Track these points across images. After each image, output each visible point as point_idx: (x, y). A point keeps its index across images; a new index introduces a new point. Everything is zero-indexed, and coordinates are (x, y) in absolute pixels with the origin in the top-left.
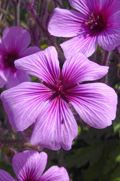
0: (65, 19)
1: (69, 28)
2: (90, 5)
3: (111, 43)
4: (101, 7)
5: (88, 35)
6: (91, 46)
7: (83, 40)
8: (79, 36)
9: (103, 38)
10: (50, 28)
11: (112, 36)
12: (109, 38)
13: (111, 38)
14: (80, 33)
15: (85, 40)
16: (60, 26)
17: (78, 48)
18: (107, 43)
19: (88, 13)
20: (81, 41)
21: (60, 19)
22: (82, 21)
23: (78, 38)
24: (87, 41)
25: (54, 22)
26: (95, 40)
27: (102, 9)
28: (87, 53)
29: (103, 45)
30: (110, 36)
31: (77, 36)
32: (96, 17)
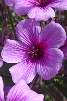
0: (13, 48)
1: (16, 54)
2: (32, 39)
3: (47, 75)
4: (39, 41)
5: (30, 61)
6: (32, 72)
7: (26, 65)
8: (23, 62)
9: (41, 67)
10: (3, 54)
11: (48, 68)
12: (45, 69)
13: (47, 70)
14: (24, 59)
15: (27, 65)
16: (10, 53)
17: (22, 72)
18: (44, 73)
19: (30, 44)
20: (25, 66)
21: (10, 47)
22: (26, 50)
23: (22, 63)
24: (29, 66)
25: (6, 49)
26: (35, 67)
27: (40, 43)
28: (29, 78)
29: (41, 74)
30: (46, 67)
31: (22, 62)
32: (36, 49)
